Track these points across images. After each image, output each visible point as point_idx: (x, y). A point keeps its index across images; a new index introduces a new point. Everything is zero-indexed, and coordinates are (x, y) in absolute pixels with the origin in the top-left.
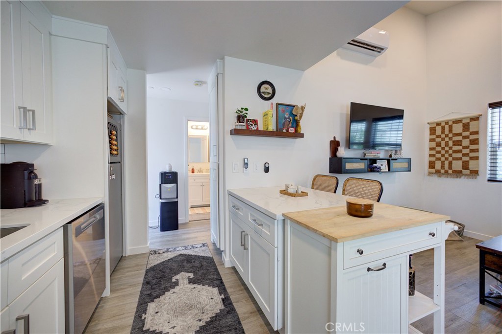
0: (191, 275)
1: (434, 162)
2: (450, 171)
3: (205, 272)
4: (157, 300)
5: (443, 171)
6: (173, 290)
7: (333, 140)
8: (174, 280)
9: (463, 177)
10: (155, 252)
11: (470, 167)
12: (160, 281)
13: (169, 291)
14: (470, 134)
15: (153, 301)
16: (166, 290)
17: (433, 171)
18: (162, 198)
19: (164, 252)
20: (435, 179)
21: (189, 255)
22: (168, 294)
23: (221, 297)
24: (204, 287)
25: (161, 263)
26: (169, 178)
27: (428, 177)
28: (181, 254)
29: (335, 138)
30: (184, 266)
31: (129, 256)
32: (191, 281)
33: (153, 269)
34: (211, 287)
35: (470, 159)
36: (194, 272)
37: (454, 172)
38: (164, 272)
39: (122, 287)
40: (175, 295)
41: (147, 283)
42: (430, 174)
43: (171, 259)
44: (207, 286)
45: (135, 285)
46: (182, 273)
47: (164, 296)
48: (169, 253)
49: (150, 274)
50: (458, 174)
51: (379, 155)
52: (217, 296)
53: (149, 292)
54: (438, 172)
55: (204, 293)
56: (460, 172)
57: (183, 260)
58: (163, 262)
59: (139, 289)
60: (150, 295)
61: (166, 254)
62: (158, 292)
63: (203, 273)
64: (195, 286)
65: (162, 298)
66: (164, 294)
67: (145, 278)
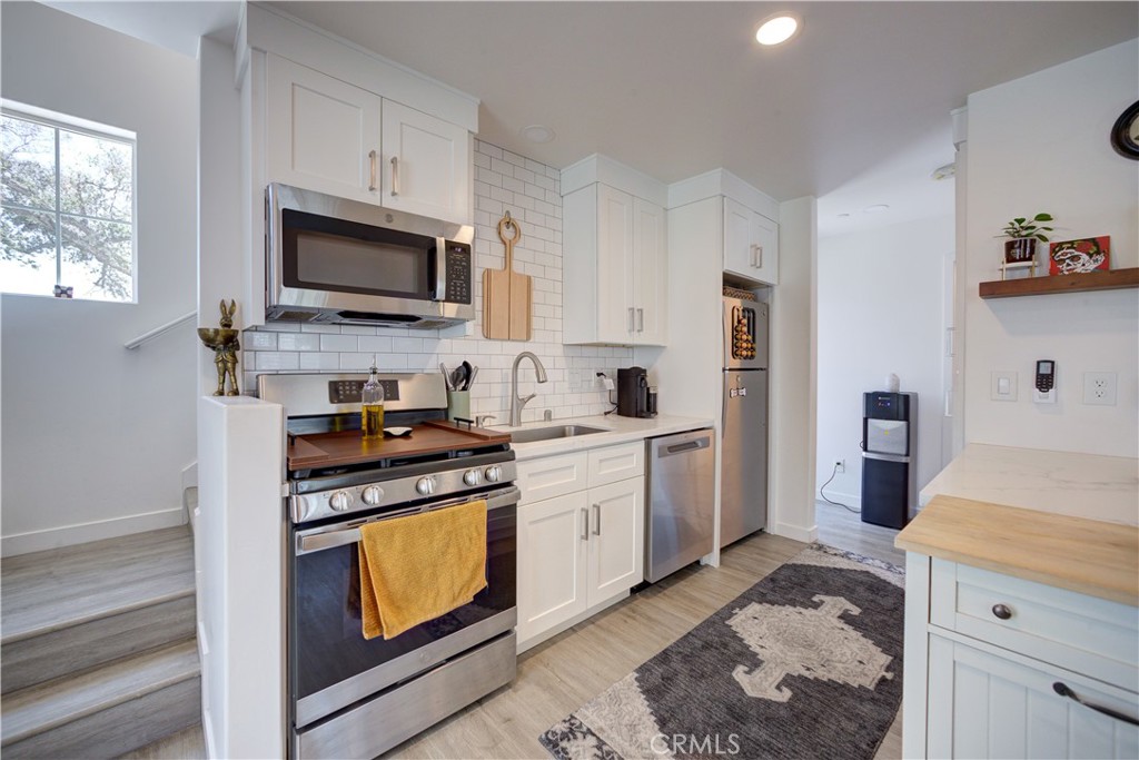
0: (856, 611)
3: (891, 621)
4: (768, 606)
6: (802, 610)
8: (816, 599)
10: (820, 547)
12: (793, 588)
13: (795, 606)
15: (761, 603)
16: (793, 603)
18: (869, 449)
19: (836, 555)
21: (885, 581)
22: (789, 609)
23: (884, 673)
24: (864, 640)
25: (815, 566)
26: (887, 405)
28: (867, 572)
30: (854, 590)
31: (775, 536)
32: (845, 617)
33: (795, 567)
34: (880, 649)
36: (865, 611)
38: (809, 580)
39: (738, 567)
40: (799, 617)
41: (772, 579)
43: (841, 570)
44: (871, 642)
45: (754, 574)
46: (842, 599)
47: (781, 608)
48: (846, 560)
49: (785, 572)
52: (878, 668)
53: (765, 591)
55: (855, 646)
57: (861, 582)
58: (822, 567)
59: (757, 581)
60: (764, 595)
61: (836, 559)
62: (777, 597)
63: (883, 621)
64: (846, 627)
65: (776, 608)
66: (784, 605)
67: (775, 573)
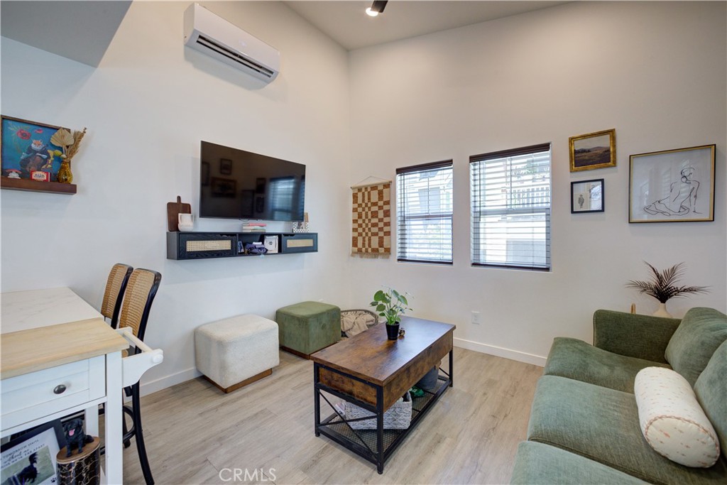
1: (357, 238)
2: (370, 250)
5: (364, 250)
7: (176, 201)
9: (379, 257)
11: (384, 243)
14: (384, 204)
17: (356, 249)
20: (357, 258)
27: (352, 258)
29: (179, 198)
35: (385, 235)
37: (373, 250)
42: (354, 253)
50: (375, 252)
51: (264, 228)
54: (360, 250)
56: (377, 250)
